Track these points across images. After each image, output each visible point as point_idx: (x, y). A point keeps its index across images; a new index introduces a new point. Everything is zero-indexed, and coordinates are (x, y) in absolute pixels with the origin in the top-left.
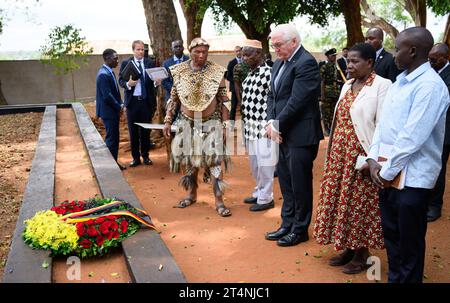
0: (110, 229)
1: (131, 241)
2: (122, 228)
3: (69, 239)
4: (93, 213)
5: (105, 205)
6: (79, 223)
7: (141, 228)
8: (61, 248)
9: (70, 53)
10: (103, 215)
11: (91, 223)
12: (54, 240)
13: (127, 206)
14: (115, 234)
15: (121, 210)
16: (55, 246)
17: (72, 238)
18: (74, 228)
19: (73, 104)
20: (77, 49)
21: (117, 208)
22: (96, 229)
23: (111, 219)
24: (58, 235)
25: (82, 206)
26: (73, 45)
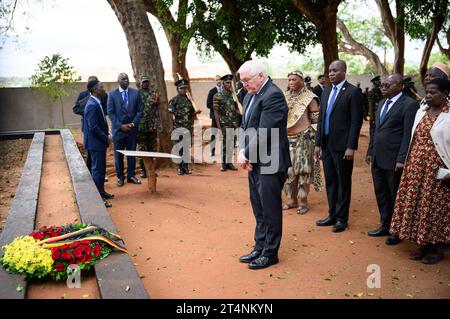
0: (83, 253)
1: (103, 264)
2: (95, 252)
3: (44, 264)
4: (69, 238)
5: (81, 230)
6: (54, 248)
7: (113, 251)
8: (36, 272)
9: (59, 81)
10: (79, 240)
11: (66, 248)
12: (30, 264)
13: (101, 231)
14: (89, 258)
15: (95, 235)
16: (31, 270)
17: (47, 261)
18: (50, 252)
19: (61, 131)
20: (66, 78)
21: (92, 233)
22: (70, 253)
23: (85, 243)
24: (34, 260)
25: (60, 231)
26: (62, 74)
